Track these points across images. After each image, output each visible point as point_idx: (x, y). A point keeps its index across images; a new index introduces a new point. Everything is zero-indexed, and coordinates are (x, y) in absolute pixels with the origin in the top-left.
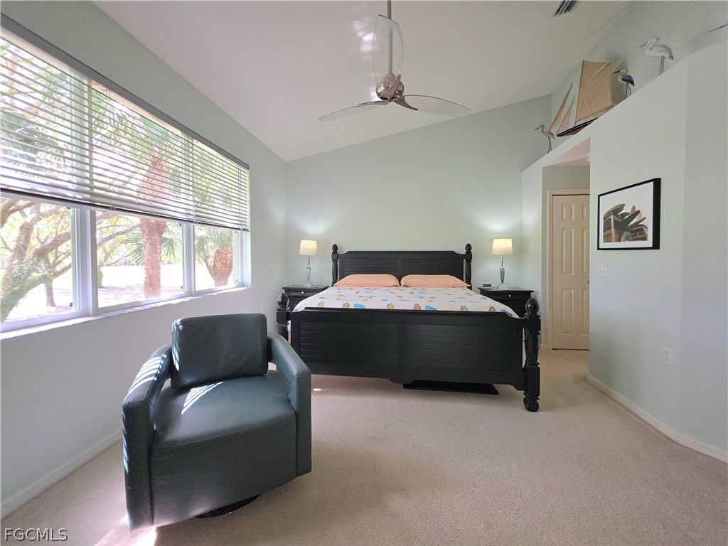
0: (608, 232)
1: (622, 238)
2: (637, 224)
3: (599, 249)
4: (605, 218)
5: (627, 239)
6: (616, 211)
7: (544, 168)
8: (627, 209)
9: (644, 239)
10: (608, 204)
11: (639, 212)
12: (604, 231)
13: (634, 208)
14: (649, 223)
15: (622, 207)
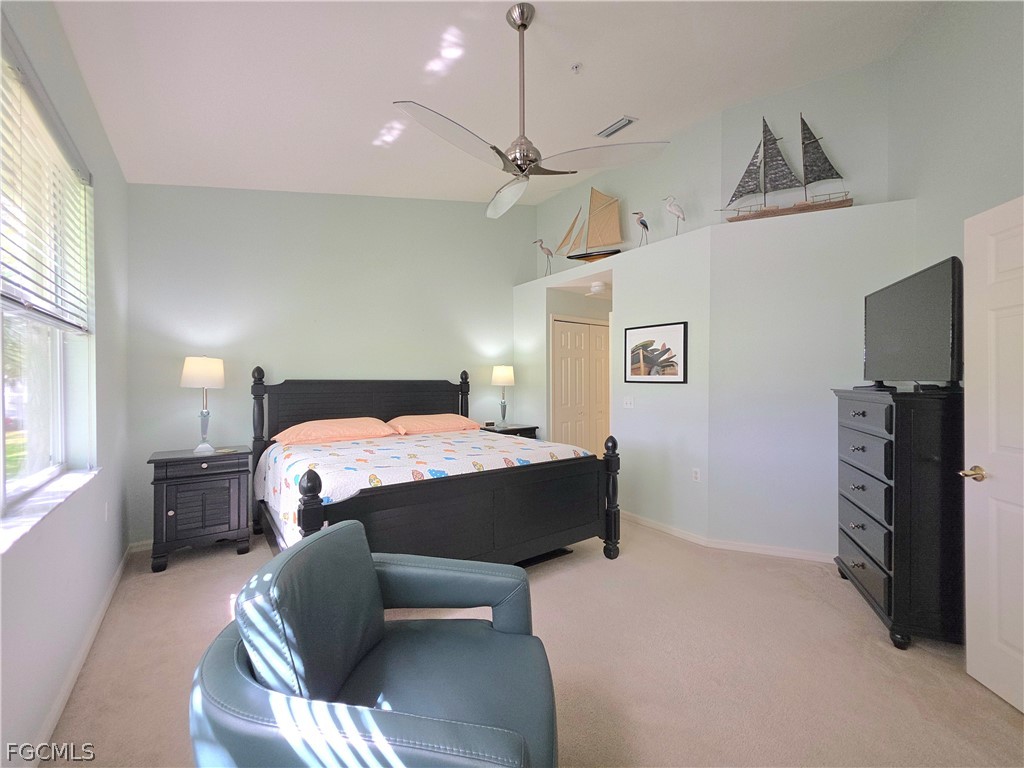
0: (636, 366)
1: (653, 371)
2: (667, 360)
3: (626, 381)
4: (633, 352)
5: (658, 373)
6: (645, 346)
7: (548, 289)
8: (657, 346)
9: (676, 374)
10: (636, 339)
11: (669, 349)
12: (632, 364)
13: (664, 345)
14: (679, 360)
15: (652, 343)
